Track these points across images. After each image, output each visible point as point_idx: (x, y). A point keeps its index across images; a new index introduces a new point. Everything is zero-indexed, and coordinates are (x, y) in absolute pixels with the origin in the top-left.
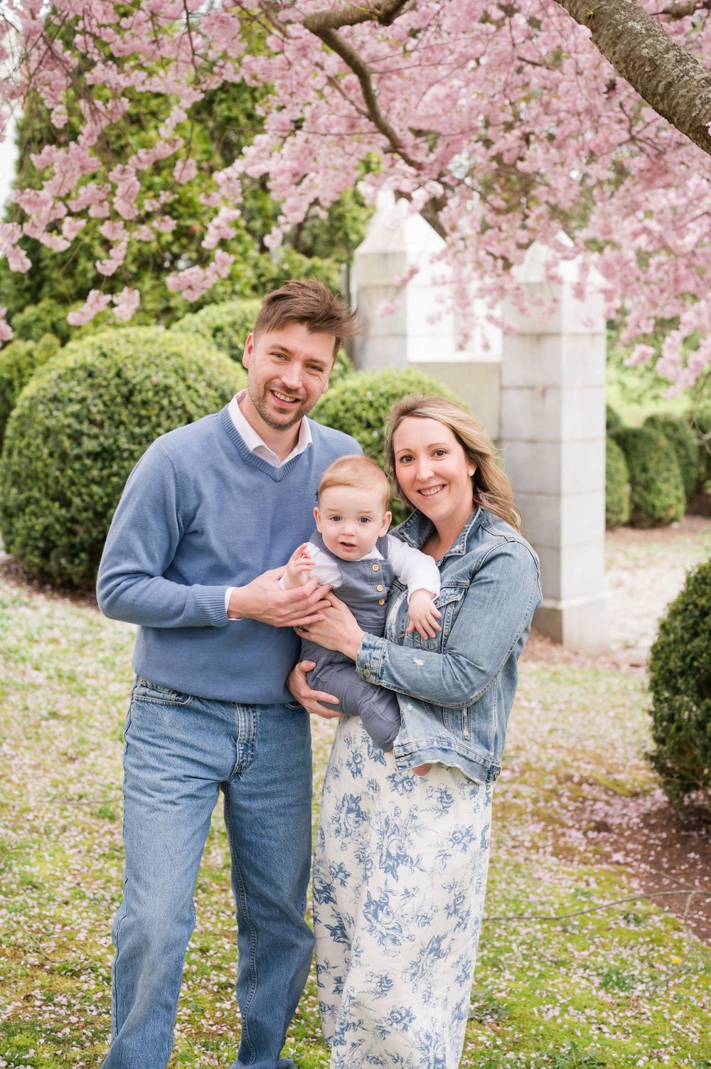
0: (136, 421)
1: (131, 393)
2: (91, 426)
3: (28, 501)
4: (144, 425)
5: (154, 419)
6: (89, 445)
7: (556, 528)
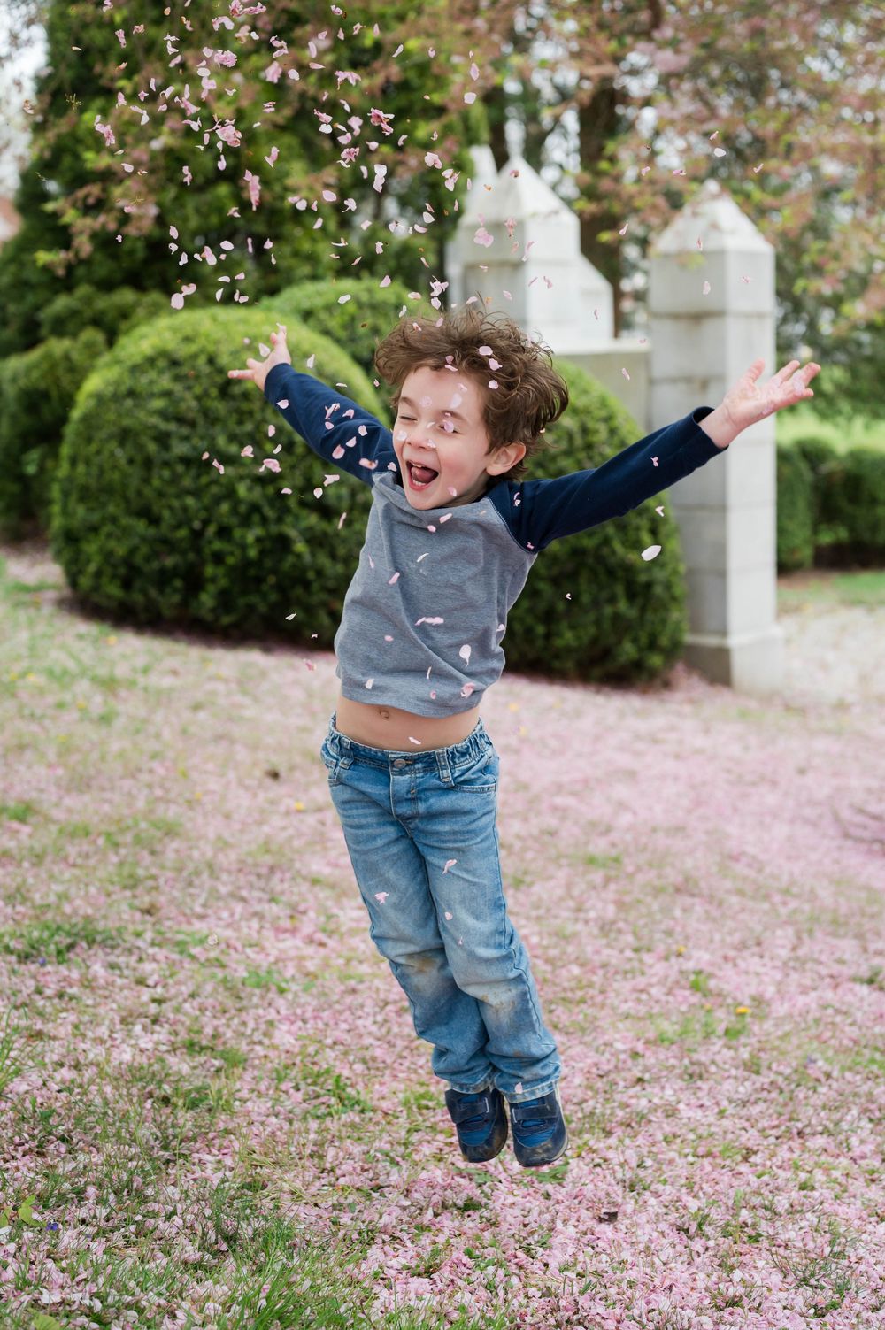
2: (181, 426)
3: (104, 520)
6: (180, 449)
7: (721, 549)
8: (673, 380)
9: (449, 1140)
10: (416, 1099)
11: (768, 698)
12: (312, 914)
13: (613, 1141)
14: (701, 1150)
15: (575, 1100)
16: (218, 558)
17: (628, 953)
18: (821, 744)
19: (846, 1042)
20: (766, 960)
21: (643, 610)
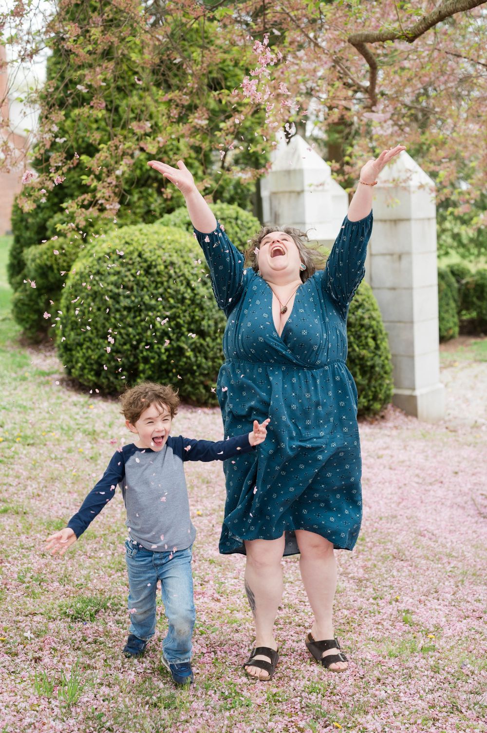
0: (153, 285)
1: (149, 267)
2: (125, 290)
3: (85, 340)
4: (159, 288)
5: (165, 284)
6: (125, 302)
7: (411, 344)
8: (384, 255)
9: (290, 720)
10: (273, 696)
11: (437, 422)
12: (211, 582)
13: (369, 717)
14: (412, 721)
15: (350, 694)
16: (146, 360)
17: (371, 600)
18: (466, 452)
19: (481, 651)
20: (441, 601)
21: (370, 380)
